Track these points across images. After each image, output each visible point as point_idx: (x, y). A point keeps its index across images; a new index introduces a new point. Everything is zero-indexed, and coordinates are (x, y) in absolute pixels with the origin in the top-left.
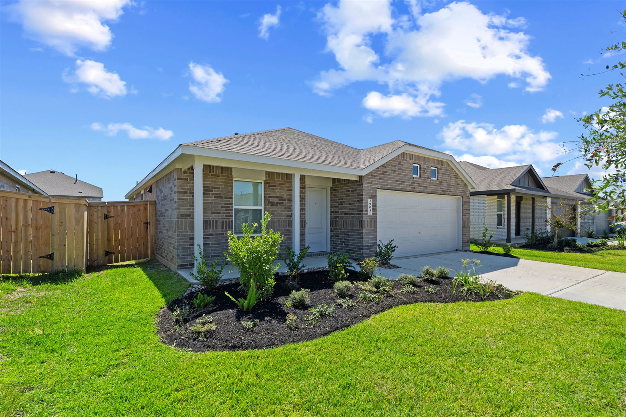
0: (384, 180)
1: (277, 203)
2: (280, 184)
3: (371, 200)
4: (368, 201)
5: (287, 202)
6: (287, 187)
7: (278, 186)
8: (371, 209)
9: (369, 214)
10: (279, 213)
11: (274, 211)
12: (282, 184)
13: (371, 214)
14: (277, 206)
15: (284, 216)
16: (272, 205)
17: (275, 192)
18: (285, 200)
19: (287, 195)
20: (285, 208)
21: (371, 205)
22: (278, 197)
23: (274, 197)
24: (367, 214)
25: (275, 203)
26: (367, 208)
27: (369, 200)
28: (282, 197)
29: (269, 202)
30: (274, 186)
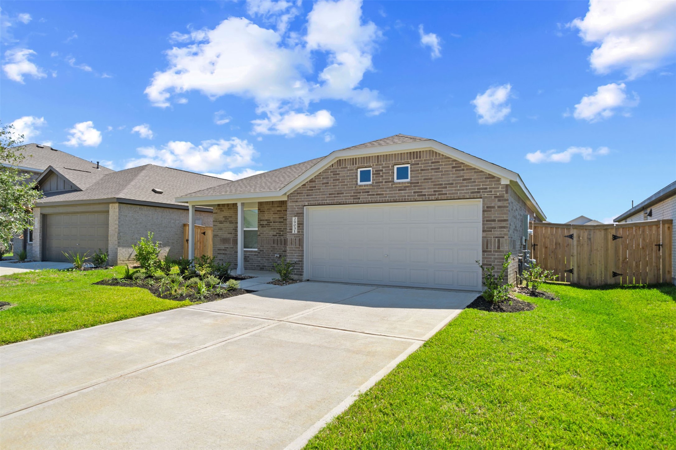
0: (312, 195)
1: (266, 224)
2: (268, 209)
3: (296, 218)
4: (292, 219)
5: (273, 223)
6: (273, 211)
7: (267, 211)
8: (296, 227)
9: (293, 232)
10: (267, 233)
11: (264, 231)
12: (269, 209)
13: (296, 232)
14: (265, 227)
15: (271, 235)
16: (262, 227)
17: (264, 216)
18: (271, 222)
19: (273, 218)
20: (272, 229)
21: (296, 223)
22: (266, 220)
23: (263, 220)
24: (291, 232)
25: (264, 225)
26: (292, 227)
27: (294, 218)
28: (269, 220)
29: (260, 225)
30: (264, 211)
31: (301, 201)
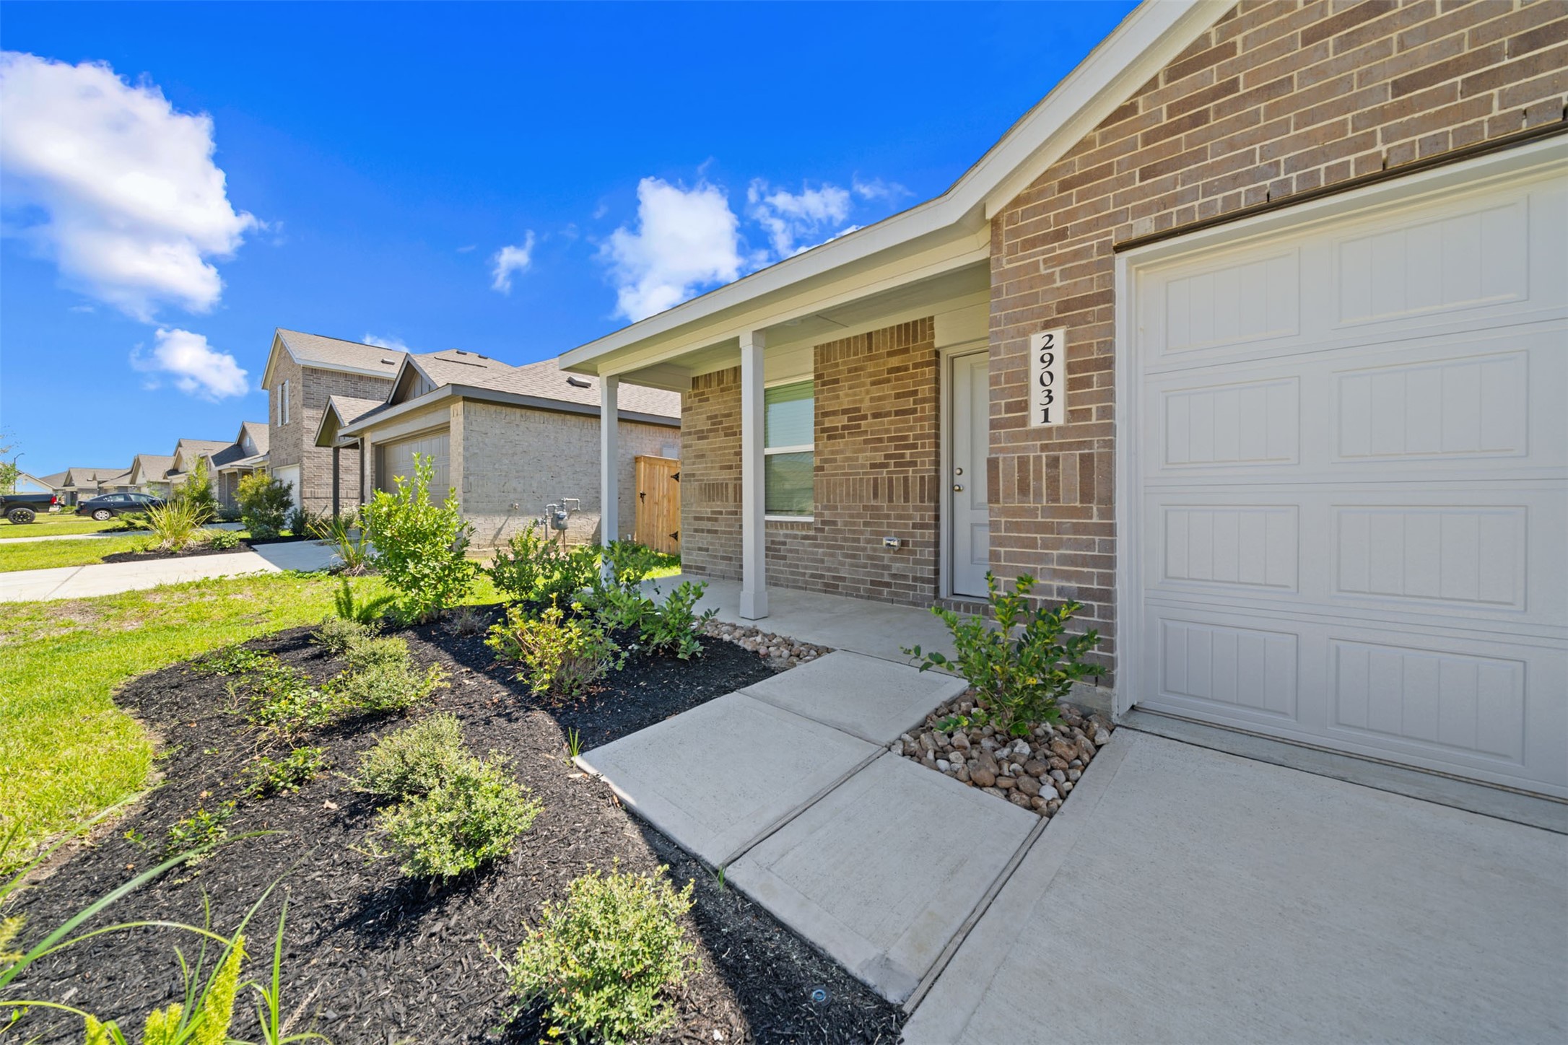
0: (1200, 155)
1: (844, 428)
2: (850, 371)
3: (1059, 334)
4: (1026, 346)
5: (870, 420)
6: (871, 375)
7: (847, 380)
8: (1059, 388)
9: (1036, 421)
10: (848, 459)
11: (837, 452)
12: (856, 369)
13: (1058, 418)
14: (843, 436)
15: (863, 466)
16: (829, 438)
17: (838, 397)
18: (864, 417)
19: (872, 399)
20: (866, 442)
21: (1058, 368)
22: (845, 412)
23: (834, 413)
24: (1024, 421)
25: (836, 428)
26: (1025, 389)
27: (1037, 341)
28: (858, 410)
29: (823, 430)
30: (837, 381)
31: (1090, 226)
